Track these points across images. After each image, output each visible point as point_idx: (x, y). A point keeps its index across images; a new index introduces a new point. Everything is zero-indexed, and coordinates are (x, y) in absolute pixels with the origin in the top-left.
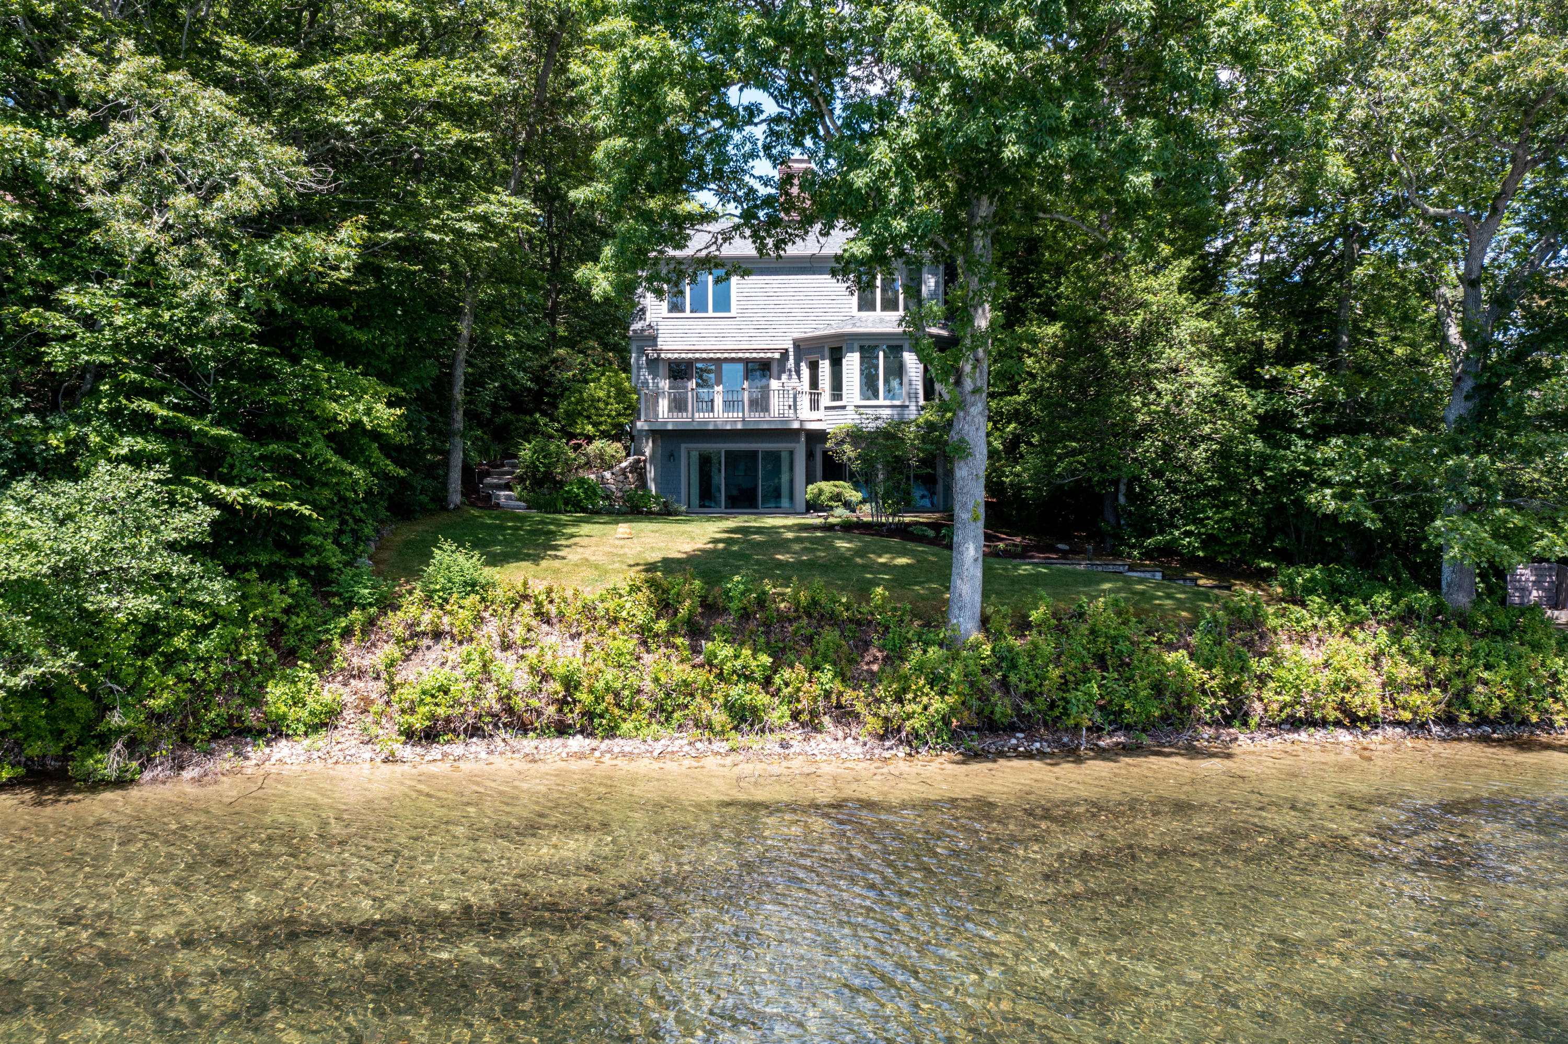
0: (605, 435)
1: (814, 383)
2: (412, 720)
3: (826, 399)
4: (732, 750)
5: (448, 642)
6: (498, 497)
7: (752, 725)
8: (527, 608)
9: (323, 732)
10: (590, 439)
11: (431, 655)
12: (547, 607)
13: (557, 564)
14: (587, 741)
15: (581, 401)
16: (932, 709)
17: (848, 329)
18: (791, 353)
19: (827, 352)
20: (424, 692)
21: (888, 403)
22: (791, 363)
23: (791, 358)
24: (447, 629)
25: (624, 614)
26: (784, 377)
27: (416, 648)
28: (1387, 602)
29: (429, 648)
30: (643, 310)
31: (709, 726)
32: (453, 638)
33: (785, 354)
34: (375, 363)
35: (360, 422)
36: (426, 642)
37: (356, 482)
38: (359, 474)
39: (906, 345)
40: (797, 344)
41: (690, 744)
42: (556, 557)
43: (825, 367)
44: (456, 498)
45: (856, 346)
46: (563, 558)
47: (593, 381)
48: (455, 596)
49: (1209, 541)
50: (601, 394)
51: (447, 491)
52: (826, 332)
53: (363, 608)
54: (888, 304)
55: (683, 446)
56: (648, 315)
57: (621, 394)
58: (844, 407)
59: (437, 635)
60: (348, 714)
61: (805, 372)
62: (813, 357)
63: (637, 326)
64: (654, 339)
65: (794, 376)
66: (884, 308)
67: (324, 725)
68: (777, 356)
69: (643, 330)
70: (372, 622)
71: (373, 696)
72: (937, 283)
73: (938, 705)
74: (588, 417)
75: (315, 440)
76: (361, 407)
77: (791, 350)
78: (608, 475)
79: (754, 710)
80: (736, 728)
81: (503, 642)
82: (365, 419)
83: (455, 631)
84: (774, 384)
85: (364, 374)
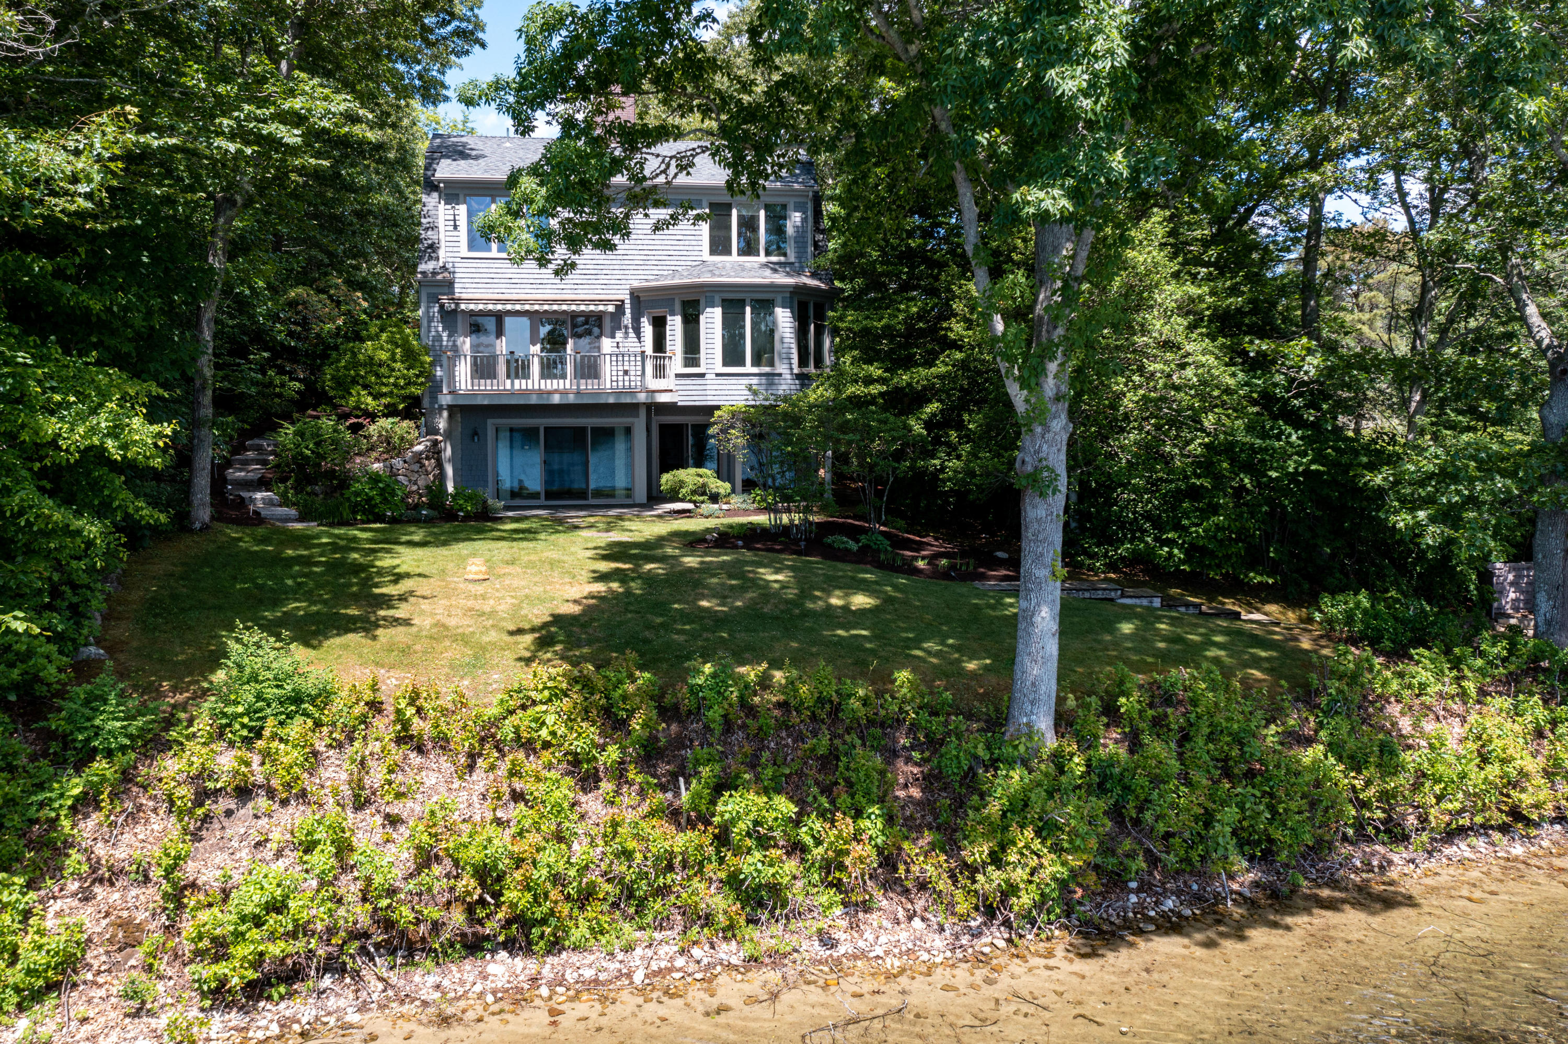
0: (391, 411)
1: (659, 344)
2: (221, 969)
3: (676, 364)
4: (753, 959)
5: (263, 802)
6: (252, 500)
7: (772, 912)
8: (383, 726)
9: (51, 1001)
10: (372, 417)
11: (236, 828)
12: (417, 725)
13: (399, 632)
14: (519, 962)
15: (355, 364)
16: (1045, 874)
17: (707, 279)
18: (628, 306)
19: (678, 306)
20: (243, 919)
21: (755, 370)
22: (627, 319)
23: (628, 311)
24: (260, 779)
25: (544, 733)
26: (619, 335)
27: (207, 818)
28: (1505, 653)
29: (229, 813)
30: (433, 247)
31: (708, 920)
32: (271, 793)
33: (620, 307)
34: (111, 342)
35: (102, 449)
36: (225, 803)
37: (90, 544)
38: (92, 529)
39: (779, 300)
40: (636, 296)
41: (682, 952)
42: (397, 622)
43: (675, 325)
44: (203, 513)
45: (717, 299)
46: (407, 622)
47: (370, 338)
48: (271, 722)
49: (1192, 550)
50: (383, 356)
51: (189, 504)
52: (676, 281)
53: (109, 754)
54: (749, 249)
55: (490, 422)
56: (442, 253)
57: (411, 357)
58: (702, 375)
59: (244, 792)
60: (96, 957)
61: (648, 330)
62: (658, 312)
63: (427, 266)
64: (449, 285)
65: (632, 334)
66: (743, 252)
67: (52, 987)
68: (611, 309)
69: (434, 273)
70: (127, 777)
71: (141, 916)
72: (804, 220)
73: (1052, 868)
74: (365, 387)
75: (17, 482)
76: (103, 421)
77: (628, 301)
78: (397, 462)
79: (775, 889)
80: (750, 921)
81: (357, 796)
82: (110, 443)
83: (275, 783)
84: (607, 344)
85: (99, 363)
